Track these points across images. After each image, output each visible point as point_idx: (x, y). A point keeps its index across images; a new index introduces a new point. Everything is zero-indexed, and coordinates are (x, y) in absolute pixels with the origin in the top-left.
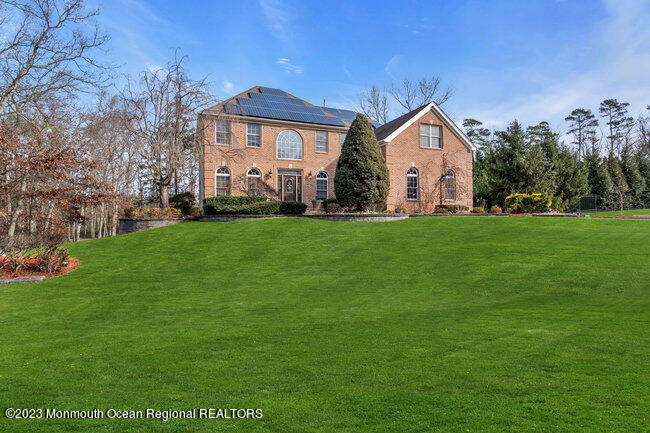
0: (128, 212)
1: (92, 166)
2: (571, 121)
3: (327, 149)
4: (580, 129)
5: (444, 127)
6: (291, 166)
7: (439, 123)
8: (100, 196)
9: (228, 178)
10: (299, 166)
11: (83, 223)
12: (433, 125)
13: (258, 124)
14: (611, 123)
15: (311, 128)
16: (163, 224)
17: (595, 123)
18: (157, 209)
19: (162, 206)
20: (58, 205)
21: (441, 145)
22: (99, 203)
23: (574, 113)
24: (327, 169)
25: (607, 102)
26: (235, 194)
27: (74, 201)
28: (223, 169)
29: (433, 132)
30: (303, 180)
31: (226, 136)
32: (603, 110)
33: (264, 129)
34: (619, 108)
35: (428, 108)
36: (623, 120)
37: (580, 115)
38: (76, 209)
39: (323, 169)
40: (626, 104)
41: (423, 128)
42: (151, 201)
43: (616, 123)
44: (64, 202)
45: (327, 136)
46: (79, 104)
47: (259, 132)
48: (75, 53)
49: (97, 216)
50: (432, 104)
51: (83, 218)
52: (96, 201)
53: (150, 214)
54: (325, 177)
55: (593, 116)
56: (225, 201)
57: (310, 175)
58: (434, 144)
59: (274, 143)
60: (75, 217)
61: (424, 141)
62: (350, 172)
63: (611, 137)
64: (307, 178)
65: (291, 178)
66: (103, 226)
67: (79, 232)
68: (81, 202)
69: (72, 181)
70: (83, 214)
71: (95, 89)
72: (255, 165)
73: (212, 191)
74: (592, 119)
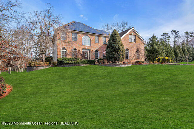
0: (30, 64)
1: (15, 47)
2: (163, 36)
3: (98, 42)
4: (165, 39)
5: (136, 36)
6: (87, 48)
7: (135, 34)
8: (18, 58)
9: (66, 52)
10: (89, 48)
11: (12, 67)
12: (133, 35)
13: (76, 33)
14: (174, 37)
15: (93, 35)
16: (44, 68)
17: (170, 37)
18: (41, 62)
19: (42, 61)
20: (3, 61)
21: (135, 41)
22: (18, 60)
23: (164, 34)
24: (98, 49)
25: (173, 31)
26: (68, 57)
27: (9, 59)
28: (64, 49)
29: (133, 37)
30: (91, 52)
31: (65, 37)
32: (172, 33)
33: (78, 35)
34: (176, 33)
35: (131, 29)
36: (178, 36)
37: (166, 34)
38: (9, 62)
39: (97, 49)
40: (178, 32)
41: (130, 36)
42: (37, 59)
43: (176, 37)
44: (5, 60)
45: (98, 38)
46: (10, 26)
47: (76, 36)
48: (9, 8)
49: (17, 64)
50: (133, 28)
51: (12, 65)
52: (17, 59)
53: (38, 64)
54: (98, 51)
55: (169, 35)
56: (65, 59)
57: (93, 51)
58: (133, 41)
59: (81, 40)
60: (9, 65)
61: (130, 40)
62: (113, 49)
63: (174, 41)
64: (92, 52)
65: (87, 52)
66: (19, 68)
67: (10, 70)
68: (11, 60)
69: (8, 52)
70: (12, 64)
71: (16, 21)
72: (75, 47)
73: (60, 56)
74: (169, 36)
